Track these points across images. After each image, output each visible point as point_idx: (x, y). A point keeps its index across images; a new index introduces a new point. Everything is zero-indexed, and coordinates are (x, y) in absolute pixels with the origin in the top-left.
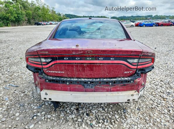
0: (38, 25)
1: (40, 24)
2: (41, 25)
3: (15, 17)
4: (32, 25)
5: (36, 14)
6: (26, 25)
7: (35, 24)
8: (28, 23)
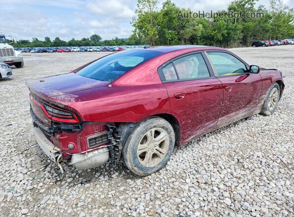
0: (257, 46)
1: (261, 45)
2: (264, 46)
3: (223, 35)
4: (247, 46)
5: (261, 27)
6: (238, 46)
7: (252, 46)
8: (241, 43)
